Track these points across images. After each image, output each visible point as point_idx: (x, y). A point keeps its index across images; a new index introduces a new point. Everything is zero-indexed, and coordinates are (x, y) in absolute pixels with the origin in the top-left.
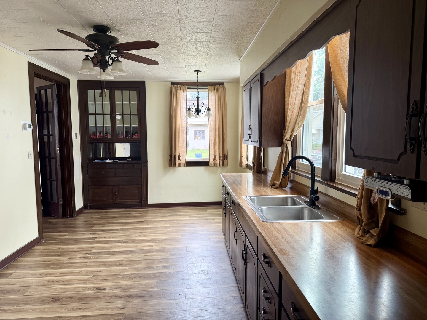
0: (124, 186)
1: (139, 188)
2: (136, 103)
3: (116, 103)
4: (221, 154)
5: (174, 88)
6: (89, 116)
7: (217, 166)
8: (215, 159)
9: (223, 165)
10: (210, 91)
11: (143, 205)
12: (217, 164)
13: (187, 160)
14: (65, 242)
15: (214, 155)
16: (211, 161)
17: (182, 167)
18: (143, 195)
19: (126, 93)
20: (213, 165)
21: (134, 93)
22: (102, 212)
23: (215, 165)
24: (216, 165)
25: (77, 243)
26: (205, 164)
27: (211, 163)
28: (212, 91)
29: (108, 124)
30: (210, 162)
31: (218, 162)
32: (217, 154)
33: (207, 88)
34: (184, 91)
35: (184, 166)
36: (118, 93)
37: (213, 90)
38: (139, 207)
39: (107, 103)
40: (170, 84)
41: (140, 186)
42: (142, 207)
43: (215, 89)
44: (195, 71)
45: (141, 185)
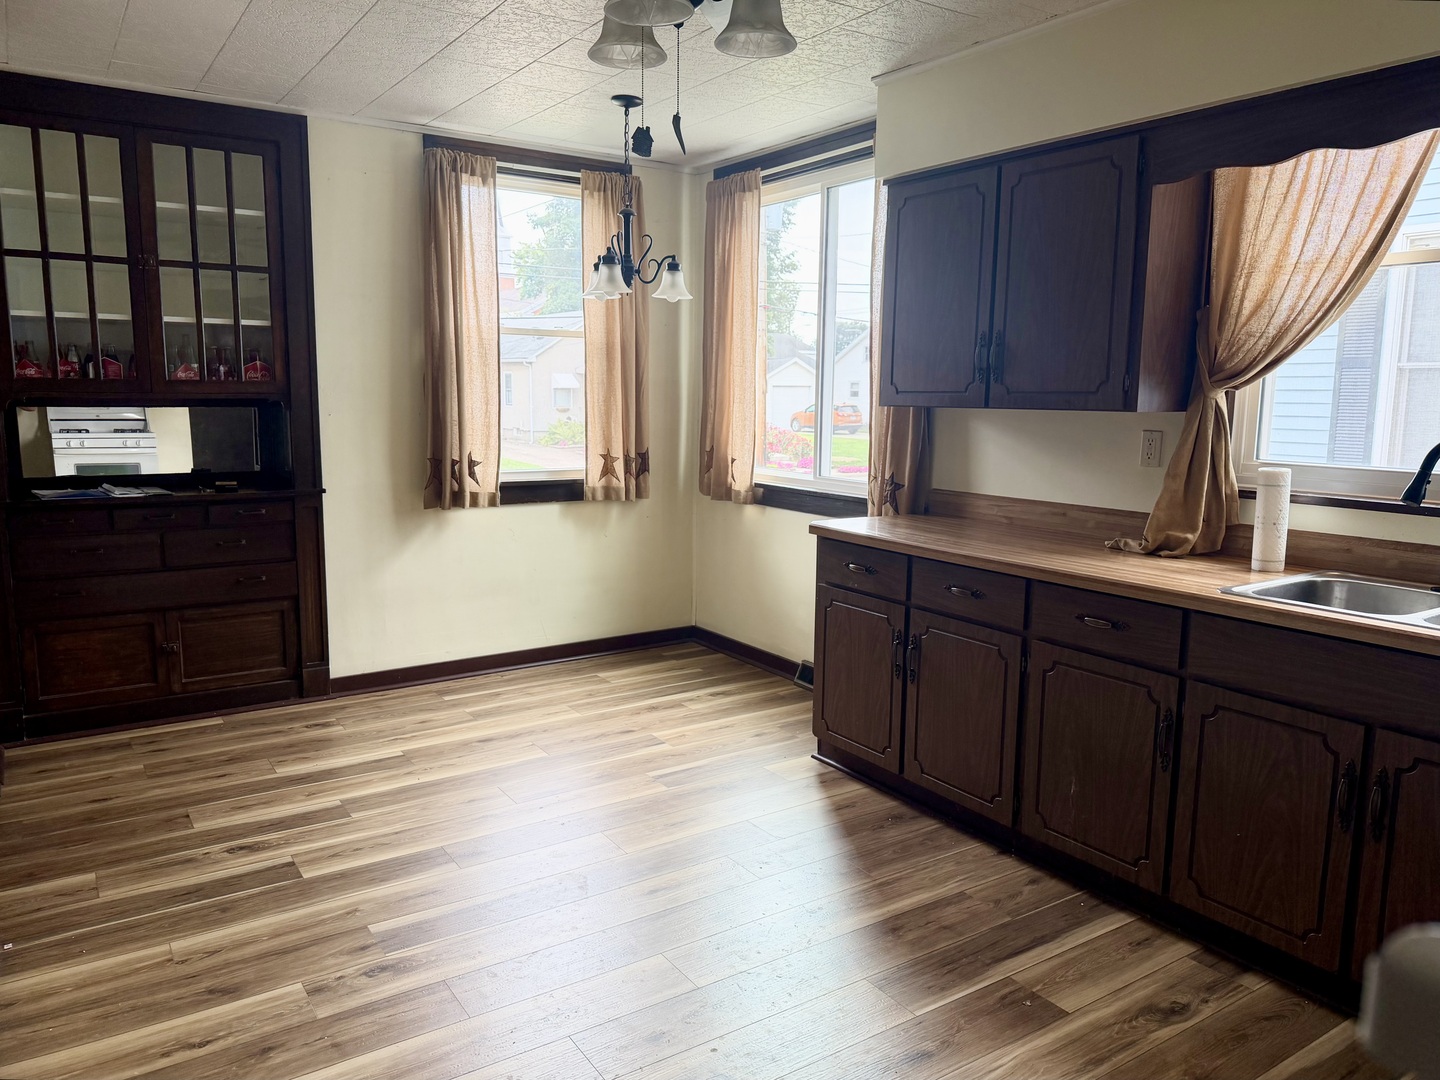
0: (214, 610)
1: (282, 612)
2: (261, 214)
3: (159, 204)
4: (633, 455)
5: (445, 164)
6: (8, 259)
7: (618, 499)
8: (608, 470)
9: (639, 495)
10: (587, 192)
11: (306, 684)
12: (617, 491)
13: (503, 479)
14: (151, 921)
15: (604, 456)
16: (594, 481)
17: (484, 507)
18: (304, 643)
19: (209, 161)
20: (600, 495)
21: (249, 169)
22: (127, 745)
23: (609, 494)
24: (613, 497)
25: (226, 914)
26: (567, 492)
27: (594, 490)
28: (596, 194)
29: (116, 310)
30: (590, 484)
31: (623, 484)
32: (618, 452)
33: (576, 181)
34: (484, 181)
35: (492, 503)
36: (167, 160)
37: (599, 191)
38: (287, 698)
39: (108, 200)
40: (414, 145)
41: (285, 603)
42: (301, 697)
43: (609, 185)
44: (616, 98)
45: (296, 599)
